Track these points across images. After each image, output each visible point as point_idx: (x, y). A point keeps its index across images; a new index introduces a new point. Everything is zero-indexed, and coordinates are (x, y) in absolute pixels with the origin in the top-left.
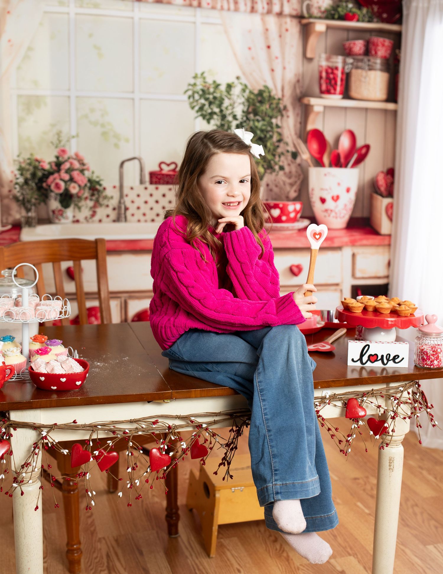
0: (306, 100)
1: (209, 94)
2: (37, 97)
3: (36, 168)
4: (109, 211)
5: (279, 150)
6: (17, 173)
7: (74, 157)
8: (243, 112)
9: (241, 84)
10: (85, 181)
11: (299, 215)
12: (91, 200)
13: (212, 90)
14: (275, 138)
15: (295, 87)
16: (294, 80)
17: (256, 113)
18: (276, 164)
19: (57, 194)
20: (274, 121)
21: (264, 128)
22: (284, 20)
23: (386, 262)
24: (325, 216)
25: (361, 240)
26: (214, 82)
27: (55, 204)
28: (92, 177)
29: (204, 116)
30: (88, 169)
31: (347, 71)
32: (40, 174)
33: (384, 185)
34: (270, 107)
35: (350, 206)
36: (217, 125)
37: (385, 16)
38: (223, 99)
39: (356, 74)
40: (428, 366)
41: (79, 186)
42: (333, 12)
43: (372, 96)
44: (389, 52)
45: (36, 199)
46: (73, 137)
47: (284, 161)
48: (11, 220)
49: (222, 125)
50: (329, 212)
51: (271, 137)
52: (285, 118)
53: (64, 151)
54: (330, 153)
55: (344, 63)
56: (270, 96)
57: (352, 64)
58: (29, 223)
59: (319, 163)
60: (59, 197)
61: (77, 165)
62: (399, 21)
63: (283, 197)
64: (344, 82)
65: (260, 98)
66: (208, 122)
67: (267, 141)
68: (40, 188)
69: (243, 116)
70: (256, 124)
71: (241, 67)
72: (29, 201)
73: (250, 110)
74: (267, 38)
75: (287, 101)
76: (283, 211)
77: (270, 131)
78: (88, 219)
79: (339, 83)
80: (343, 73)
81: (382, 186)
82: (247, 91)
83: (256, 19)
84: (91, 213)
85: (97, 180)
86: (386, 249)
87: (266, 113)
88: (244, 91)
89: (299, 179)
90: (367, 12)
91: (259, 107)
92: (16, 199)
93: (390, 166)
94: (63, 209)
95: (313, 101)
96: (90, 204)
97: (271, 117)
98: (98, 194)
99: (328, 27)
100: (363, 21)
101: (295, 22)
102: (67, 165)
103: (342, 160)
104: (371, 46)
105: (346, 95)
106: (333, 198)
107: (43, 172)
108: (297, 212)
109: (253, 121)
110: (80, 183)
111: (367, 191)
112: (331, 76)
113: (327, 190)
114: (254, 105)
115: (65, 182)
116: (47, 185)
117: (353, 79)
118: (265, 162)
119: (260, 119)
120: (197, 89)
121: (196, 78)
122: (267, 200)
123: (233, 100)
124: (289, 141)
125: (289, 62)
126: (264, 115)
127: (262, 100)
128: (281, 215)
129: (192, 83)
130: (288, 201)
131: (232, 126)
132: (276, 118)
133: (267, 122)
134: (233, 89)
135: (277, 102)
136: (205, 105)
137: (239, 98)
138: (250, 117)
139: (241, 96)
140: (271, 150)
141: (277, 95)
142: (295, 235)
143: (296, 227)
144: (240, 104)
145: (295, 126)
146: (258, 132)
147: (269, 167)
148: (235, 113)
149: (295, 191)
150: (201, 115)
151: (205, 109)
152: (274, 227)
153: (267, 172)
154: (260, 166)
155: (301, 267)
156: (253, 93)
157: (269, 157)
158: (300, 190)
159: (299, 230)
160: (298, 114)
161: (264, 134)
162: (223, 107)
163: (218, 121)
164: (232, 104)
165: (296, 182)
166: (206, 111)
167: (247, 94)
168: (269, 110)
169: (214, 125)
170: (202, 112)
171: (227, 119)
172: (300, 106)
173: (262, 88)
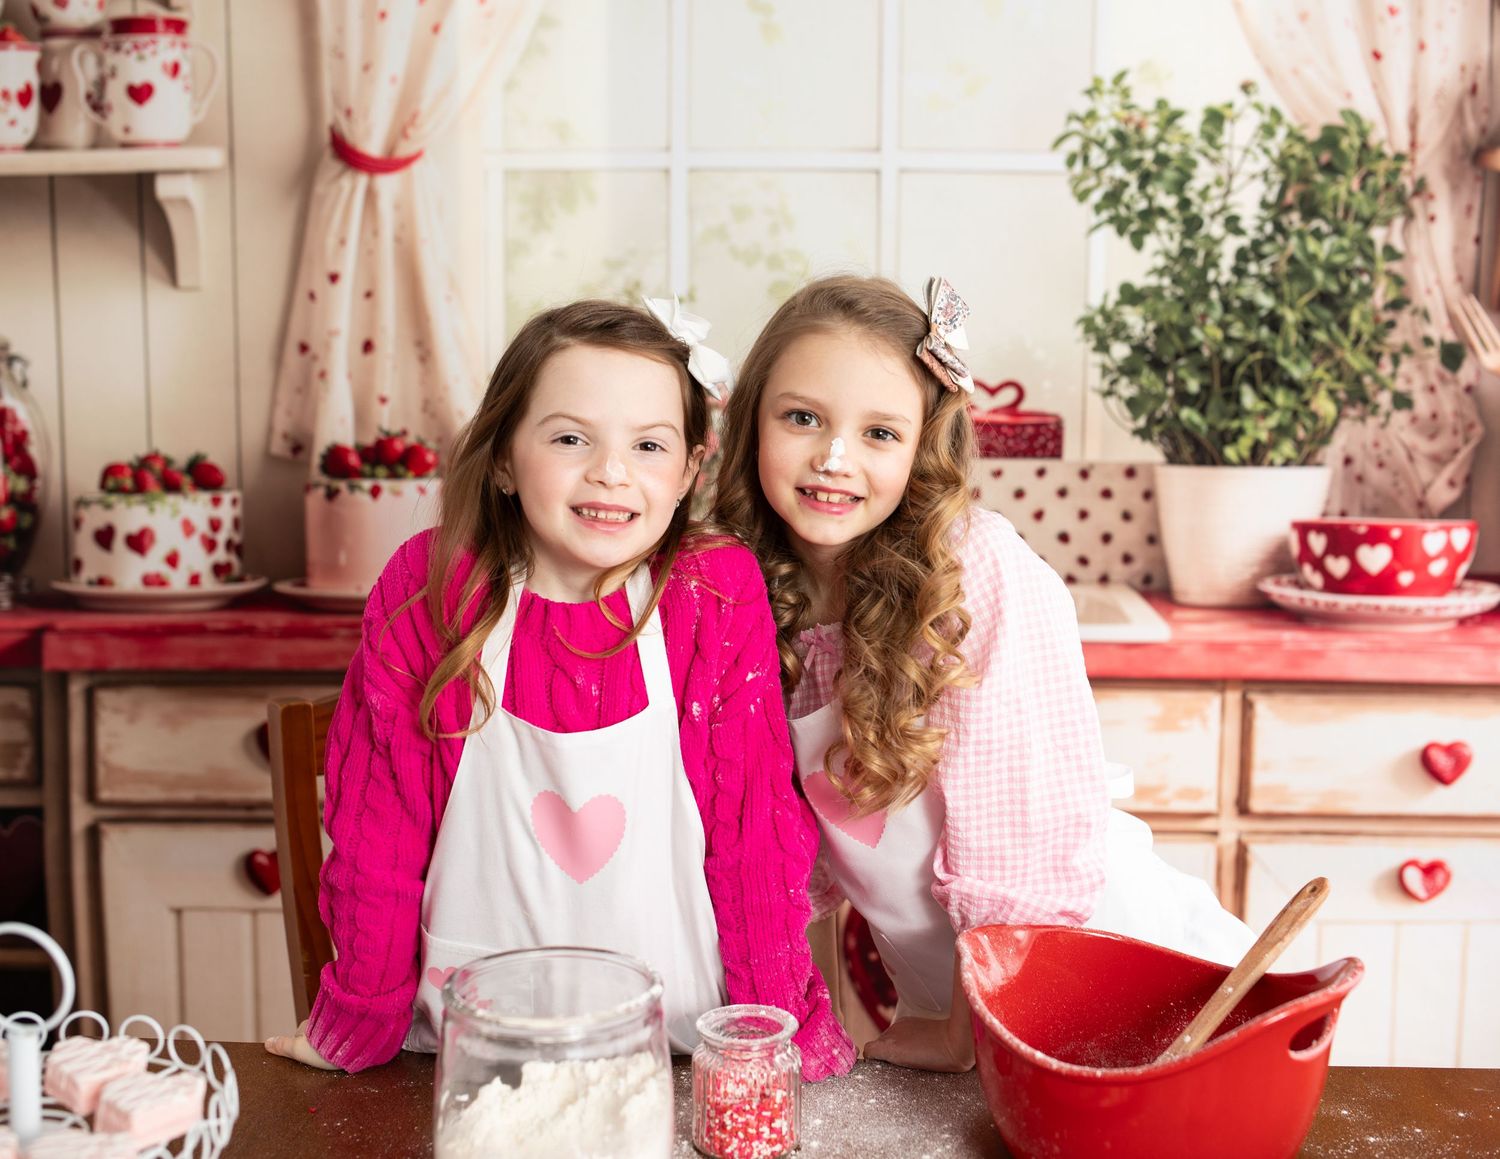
1: (1141, 145)
2: (567, 173)
5: (1395, 338)
8: (1264, 204)
9: (1258, 107)
11: (1463, 569)
13: (1151, 133)
14: (1382, 294)
15: (1460, 111)
16: (1456, 87)
17: (1310, 210)
18: (1382, 387)
20: (1377, 234)
21: (1339, 259)
26: (1161, 104)
29: (1120, 225)
34: (1363, 187)
36: (1167, 255)
38: (1193, 164)
47: (1412, 377)
49: (1187, 254)
51: (1366, 291)
52: (1420, 221)
56: (1365, 146)
63: (1406, 502)
65: (1325, 157)
66: (1138, 244)
67: (1350, 306)
69: (1263, 220)
70: (1312, 245)
71: (1258, 50)
73: (1290, 197)
75: (1430, 164)
76: (1404, 551)
77: (1360, 271)
82: (1281, 133)
87: (1347, 209)
88: (1268, 131)
89: (1467, 441)
91: (1323, 188)
97: (1367, 223)
108: (1456, 559)
109: (1301, 235)
114: (1305, 179)
118: (1339, 378)
119: (1325, 228)
120: (1099, 132)
121: (1096, 95)
122: (1343, 514)
123: (1230, 164)
124: (1434, 304)
125: (1439, 26)
126: (1340, 214)
127: (1337, 163)
128: (1397, 566)
129: (1082, 111)
130: (1422, 517)
131: (1220, 256)
132: (1387, 222)
133: (1354, 240)
134: (1227, 126)
135: (1393, 166)
136: (1124, 185)
137: (1250, 157)
138: (1291, 223)
139: (1259, 152)
140: (1366, 337)
141: (1390, 142)
142: (1445, 638)
143: (1453, 612)
144: (1253, 177)
145: (1456, 250)
146: (1319, 275)
147: (1356, 397)
148: (1235, 211)
149: (1452, 483)
150: (1111, 220)
151: (1126, 197)
152: (1368, 607)
153: (1346, 416)
154: (1323, 393)
155: (1466, 752)
156: (1301, 139)
157: (1356, 361)
158: (1468, 480)
159: (1463, 621)
160: (1469, 209)
161: (1339, 282)
162: (1191, 189)
163: (1171, 237)
164: (1225, 179)
165: (1456, 451)
166: (1128, 207)
167: (1278, 142)
168: (1360, 196)
169: (1157, 253)
170: (1116, 208)
171: (1203, 231)
172: (1477, 178)
173: (1337, 120)
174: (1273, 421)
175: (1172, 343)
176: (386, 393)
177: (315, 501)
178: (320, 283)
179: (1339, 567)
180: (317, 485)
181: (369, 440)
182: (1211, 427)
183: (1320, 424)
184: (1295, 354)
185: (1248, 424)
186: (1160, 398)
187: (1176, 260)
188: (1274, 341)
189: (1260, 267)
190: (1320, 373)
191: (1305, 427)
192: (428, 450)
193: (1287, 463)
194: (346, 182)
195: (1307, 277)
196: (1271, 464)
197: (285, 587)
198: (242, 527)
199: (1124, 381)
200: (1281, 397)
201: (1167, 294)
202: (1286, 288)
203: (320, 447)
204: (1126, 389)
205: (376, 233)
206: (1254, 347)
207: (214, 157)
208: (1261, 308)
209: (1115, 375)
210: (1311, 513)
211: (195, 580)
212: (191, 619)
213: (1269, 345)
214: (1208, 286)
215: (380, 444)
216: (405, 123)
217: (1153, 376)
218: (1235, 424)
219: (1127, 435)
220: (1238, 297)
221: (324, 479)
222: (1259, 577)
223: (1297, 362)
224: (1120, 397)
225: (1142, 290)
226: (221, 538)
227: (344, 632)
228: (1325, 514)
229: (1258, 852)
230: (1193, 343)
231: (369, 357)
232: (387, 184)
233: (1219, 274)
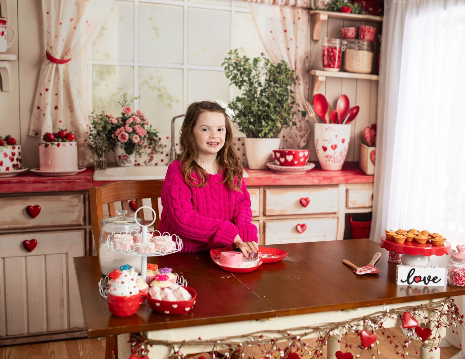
0: (312, 72)
1: (241, 66)
2: (108, 66)
3: (106, 122)
4: (163, 156)
5: (293, 110)
6: (91, 126)
7: (136, 114)
8: (266, 80)
9: (265, 59)
10: (145, 133)
11: (307, 160)
12: (149, 148)
13: (242, 63)
14: (290, 100)
15: (304, 62)
16: (304, 56)
17: (275, 82)
18: (290, 121)
19: (122, 143)
20: (289, 87)
21: (281, 93)
22: (297, 11)
23: (371, 195)
24: (326, 161)
25: (352, 179)
26: (245, 57)
27: (121, 151)
28: (150, 130)
29: (236, 84)
30: (147, 124)
31: (343, 50)
32: (109, 127)
33: (369, 137)
34: (286, 77)
35: (345, 153)
36: (246, 90)
37: (371, 9)
38: (251, 71)
39: (349, 52)
40: (460, 285)
41: (140, 137)
42: (333, 6)
43: (361, 70)
44: (373, 36)
45: (106, 147)
46: (136, 98)
47: (296, 118)
48: (86, 163)
49: (250, 90)
50: (329, 157)
51: (287, 100)
52: (297, 85)
53: (128, 109)
54: (330, 113)
55: (341, 44)
56: (286, 68)
57: (346, 45)
58: (101, 166)
59: (322, 120)
60: (124, 146)
61: (138, 120)
62: (381, 14)
63: (296, 146)
64: (341, 59)
65: (278, 70)
66: (240, 88)
67: (284, 103)
68: (109, 138)
69: (266, 84)
70: (276, 89)
71: (264, 46)
72: (100, 149)
73: (271, 79)
74: (284, 24)
75: (299, 73)
76: (295, 156)
77: (286, 95)
78: (147, 163)
79: (337, 59)
80: (340, 52)
81: (367, 137)
82: (269, 64)
83: (277, 9)
84: (149, 158)
85: (154, 132)
86: (370, 186)
87: (283, 82)
88: (267, 64)
89: (307, 133)
90: (358, 6)
91: (278, 77)
92: (90, 146)
93: (373, 123)
94: (127, 155)
95: (318, 73)
96: (149, 151)
97: (287, 85)
98: (155, 143)
99: (329, 17)
100: (355, 13)
101: (305, 12)
102: (131, 120)
103: (339, 118)
104: (360, 32)
105: (342, 68)
106: (332, 147)
107: (112, 125)
108: (306, 158)
109: (274, 87)
110: (141, 134)
111: (357, 142)
112: (332, 54)
113: (328, 141)
114: (274, 75)
115: (129, 134)
116: (115, 136)
117: (347, 56)
118: (282, 119)
119: (278, 86)
120: (231, 62)
121: (231, 54)
122: (283, 148)
123: (259, 71)
124: (300, 103)
125: (300, 43)
126: (281, 83)
127: (281, 72)
128: (294, 160)
129: (228, 58)
130: (299, 149)
131: (257, 91)
132: (291, 85)
133: (284, 89)
134: (258, 62)
135: (292, 73)
136: (237, 75)
137: (263, 69)
138: (272, 84)
139: (265, 68)
140: (287, 110)
141: (291, 68)
142: (304, 175)
143: (305, 170)
144: (264, 74)
145: (304, 91)
146: (277, 96)
147: (285, 123)
148: (260, 81)
149: (304, 142)
150: (234, 82)
151: (237, 78)
152: (288, 169)
153: (283, 127)
154: (278, 122)
155: (309, 200)
156: (273, 66)
157: (285, 115)
158: (308, 141)
159: (307, 171)
160: (307, 83)
161: (281, 97)
162: (251, 76)
163: (247, 87)
164: (258, 74)
165: (305, 135)
166: (238, 80)
167: (269, 67)
168: (285, 79)
169: (244, 90)
170: (235, 80)
171: (254, 86)
172: (308, 76)
173: (281, 62)
174: (268, 128)
175: (247, 110)
176: (61, 120)
177: (42, 148)
178: (43, 91)
179: (283, 160)
180: (42, 143)
181: (57, 132)
182: (256, 129)
183: (278, 129)
184: (273, 113)
185: (263, 129)
186: (245, 123)
187: (248, 92)
188: (268, 110)
189: (265, 94)
190: (278, 117)
191: (275, 129)
192: (73, 134)
193: (272, 137)
194: (50, 65)
195: (275, 96)
196: (268, 138)
197: (33, 170)
198: (21, 155)
199: (238, 119)
200: (270, 123)
201: (246, 99)
202: (271, 99)
203: (43, 134)
204: (238, 121)
205: (58, 79)
206: (264, 112)
207: (14, 57)
208: (266, 103)
209: (236, 117)
210: (276, 148)
211: (8, 169)
212: (7, 179)
213: (268, 111)
214: (255, 98)
215: (59, 132)
216: (67, 51)
217: (243, 118)
218: (261, 129)
219: (239, 131)
220: (261, 100)
221: (44, 142)
222: (266, 163)
223: (273, 115)
224: (237, 122)
225: (241, 98)
226: (15, 157)
227: (50, 181)
228: (279, 149)
229: (268, 224)
230: (252, 110)
231: (56, 110)
232: (61, 67)
233: (257, 95)
